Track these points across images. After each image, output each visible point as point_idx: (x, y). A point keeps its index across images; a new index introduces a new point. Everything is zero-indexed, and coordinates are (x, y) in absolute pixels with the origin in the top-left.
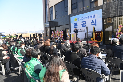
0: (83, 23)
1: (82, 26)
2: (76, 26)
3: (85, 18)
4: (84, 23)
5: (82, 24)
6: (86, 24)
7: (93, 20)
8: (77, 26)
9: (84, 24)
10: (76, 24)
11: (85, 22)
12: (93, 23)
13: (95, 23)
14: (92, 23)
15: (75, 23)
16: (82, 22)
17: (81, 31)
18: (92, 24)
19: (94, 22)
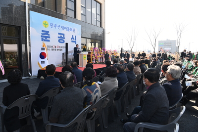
0: (59, 36)
1: (59, 41)
2: (46, 37)
3: (63, 28)
4: (62, 36)
5: (59, 37)
6: (64, 38)
8: (49, 37)
9: (61, 38)
10: (47, 32)
14: (72, 39)
15: (43, 31)
16: (59, 34)
17: (57, 49)
18: (72, 41)
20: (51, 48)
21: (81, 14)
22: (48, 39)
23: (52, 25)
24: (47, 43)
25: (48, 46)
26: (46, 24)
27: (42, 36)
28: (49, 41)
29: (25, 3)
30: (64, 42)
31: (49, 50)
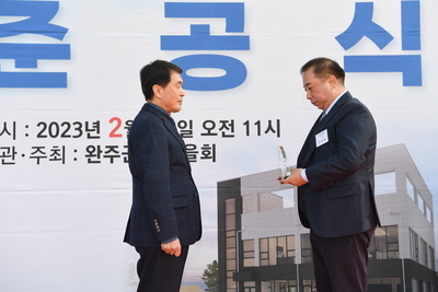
0: (182, 27)
4: (218, 27)
7: (364, 12)
8: (63, 53)
11: (235, 16)
12: (366, 48)
13: (395, 49)
14: (346, 40)
19: (382, 38)
20: (77, 145)
22: (46, 66)
24: (26, 107)
25: (47, 129)
28: (59, 81)
30: (236, 75)
31: (58, 155)
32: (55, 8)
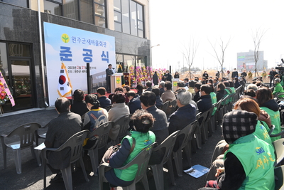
0: (85, 53)
1: (85, 60)
2: (67, 56)
3: (89, 42)
4: (89, 53)
5: (84, 55)
6: (92, 56)
7: (103, 52)
8: (71, 56)
9: (88, 56)
10: (68, 49)
11: (90, 51)
12: (104, 57)
14: (102, 56)
15: (62, 48)
16: (84, 50)
17: (81, 70)
18: (103, 60)
20: (73, 70)
21: (115, 21)
22: (69, 58)
23: (74, 39)
24: (67, 64)
25: (70, 68)
26: (66, 39)
27: (60, 55)
28: (70, 60)
29: (37, 12)
30: (91, 60)
31: (71, 72)
32: (69, 48)
